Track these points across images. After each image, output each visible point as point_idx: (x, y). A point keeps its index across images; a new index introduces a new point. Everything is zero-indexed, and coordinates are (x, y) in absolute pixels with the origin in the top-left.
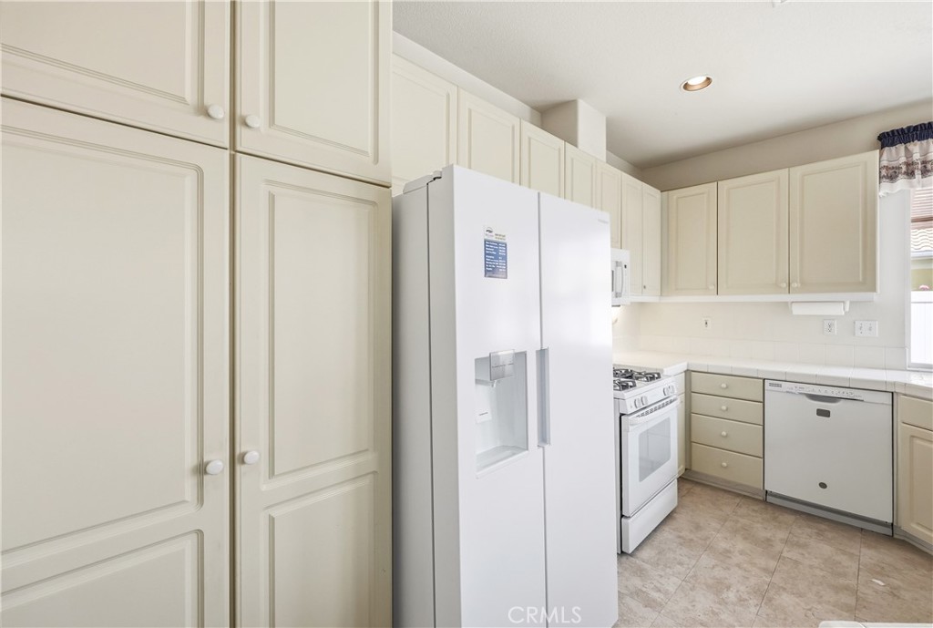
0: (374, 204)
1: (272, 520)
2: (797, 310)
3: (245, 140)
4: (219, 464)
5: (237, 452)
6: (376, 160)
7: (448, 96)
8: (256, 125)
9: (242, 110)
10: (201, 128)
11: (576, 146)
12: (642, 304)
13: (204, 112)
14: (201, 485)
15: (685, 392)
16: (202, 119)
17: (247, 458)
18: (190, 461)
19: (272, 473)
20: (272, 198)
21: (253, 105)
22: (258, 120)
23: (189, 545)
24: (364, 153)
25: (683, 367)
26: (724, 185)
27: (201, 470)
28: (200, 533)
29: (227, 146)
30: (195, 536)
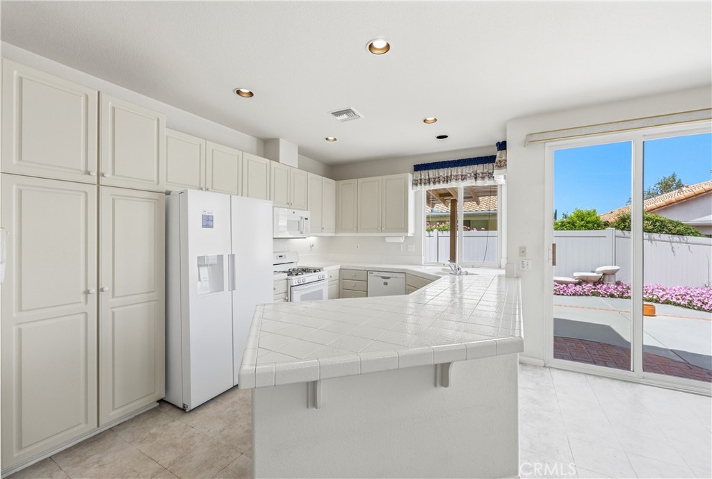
0: (157, 200)
1: (113, 313)
2: (388, 240)
3: (102, 180)
4: (94, 290)
5: (100, 287)
6: (158, 183)
7: (200, 145)
8: (108, 176)
9: (102, 171)
10: (87, 178)
11: (279, 162)
12: (332, 237)
13: (89, 173)
14: (86, 298)
15: (339, 279)
16: (87, 176)
17: (104, 290)
18: (83, 289)
19: (113, 296)
20: (113, 200)
21: (106, 168)
22: (108, 175)
23: (82, 317)
24: (153, 181)
25: (338, 267)
26: (360, 180)
27: (87, 292)
28: (86, 313)
29: (96, 183)
30: (84, 315)
